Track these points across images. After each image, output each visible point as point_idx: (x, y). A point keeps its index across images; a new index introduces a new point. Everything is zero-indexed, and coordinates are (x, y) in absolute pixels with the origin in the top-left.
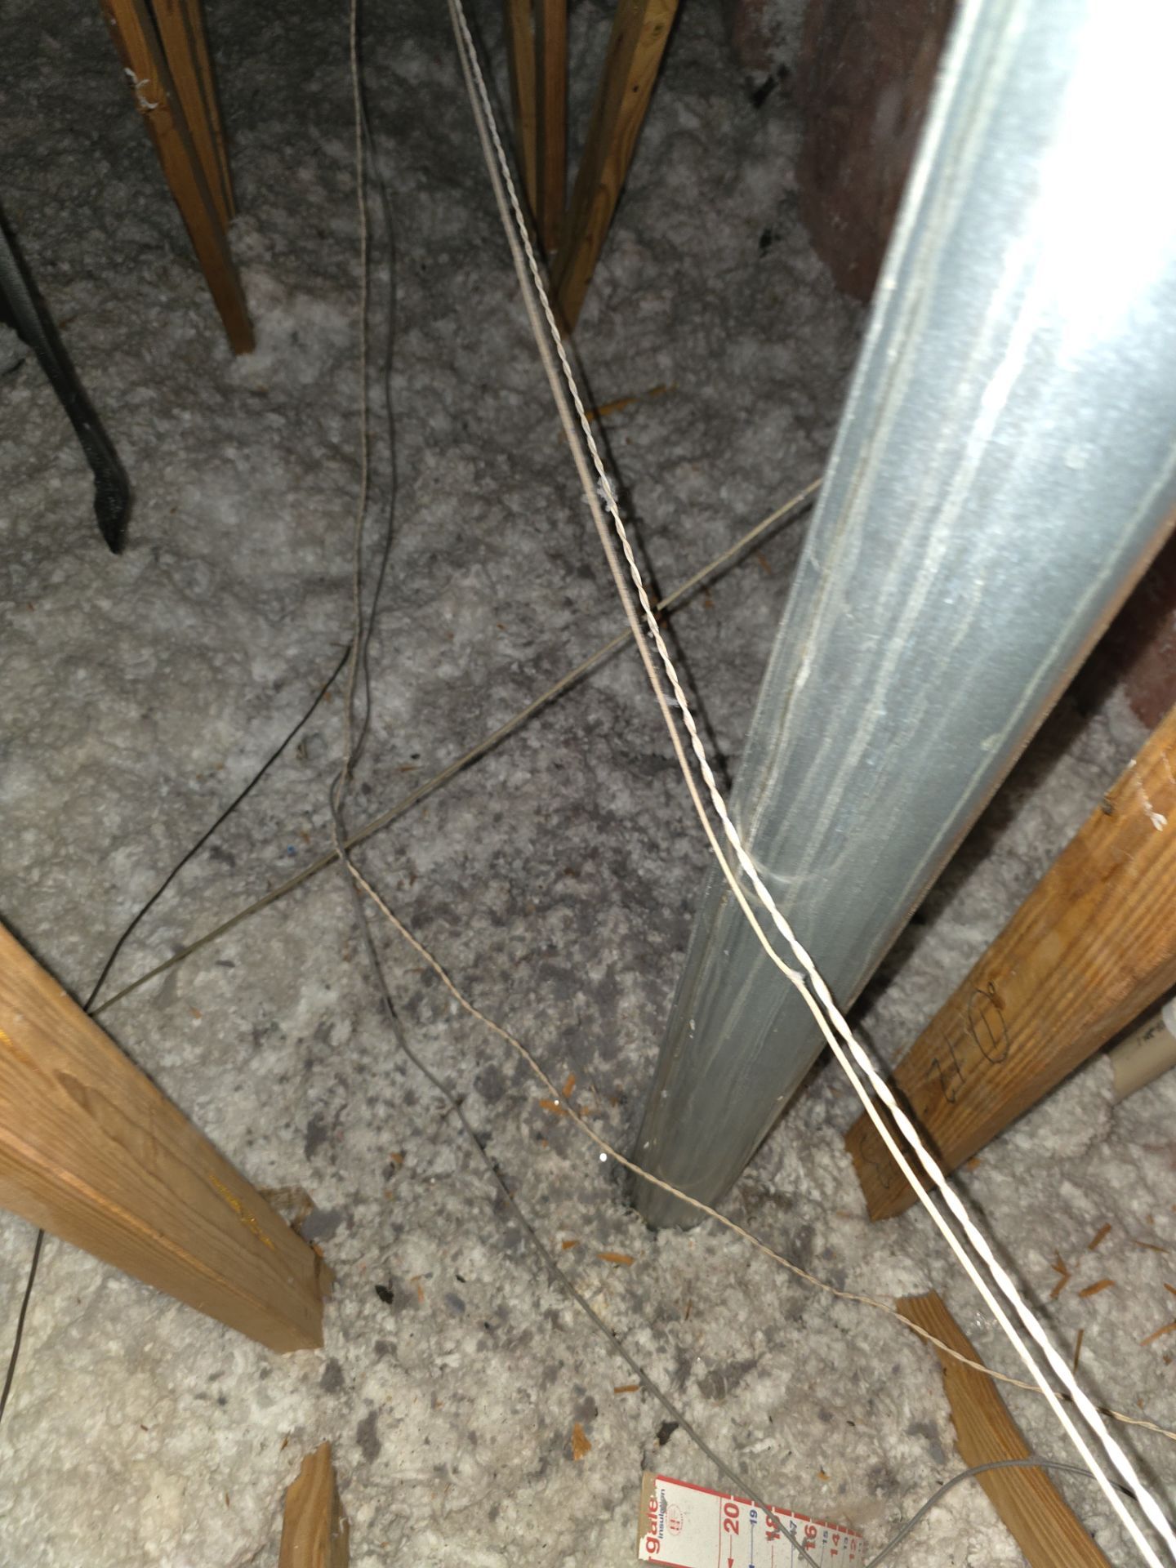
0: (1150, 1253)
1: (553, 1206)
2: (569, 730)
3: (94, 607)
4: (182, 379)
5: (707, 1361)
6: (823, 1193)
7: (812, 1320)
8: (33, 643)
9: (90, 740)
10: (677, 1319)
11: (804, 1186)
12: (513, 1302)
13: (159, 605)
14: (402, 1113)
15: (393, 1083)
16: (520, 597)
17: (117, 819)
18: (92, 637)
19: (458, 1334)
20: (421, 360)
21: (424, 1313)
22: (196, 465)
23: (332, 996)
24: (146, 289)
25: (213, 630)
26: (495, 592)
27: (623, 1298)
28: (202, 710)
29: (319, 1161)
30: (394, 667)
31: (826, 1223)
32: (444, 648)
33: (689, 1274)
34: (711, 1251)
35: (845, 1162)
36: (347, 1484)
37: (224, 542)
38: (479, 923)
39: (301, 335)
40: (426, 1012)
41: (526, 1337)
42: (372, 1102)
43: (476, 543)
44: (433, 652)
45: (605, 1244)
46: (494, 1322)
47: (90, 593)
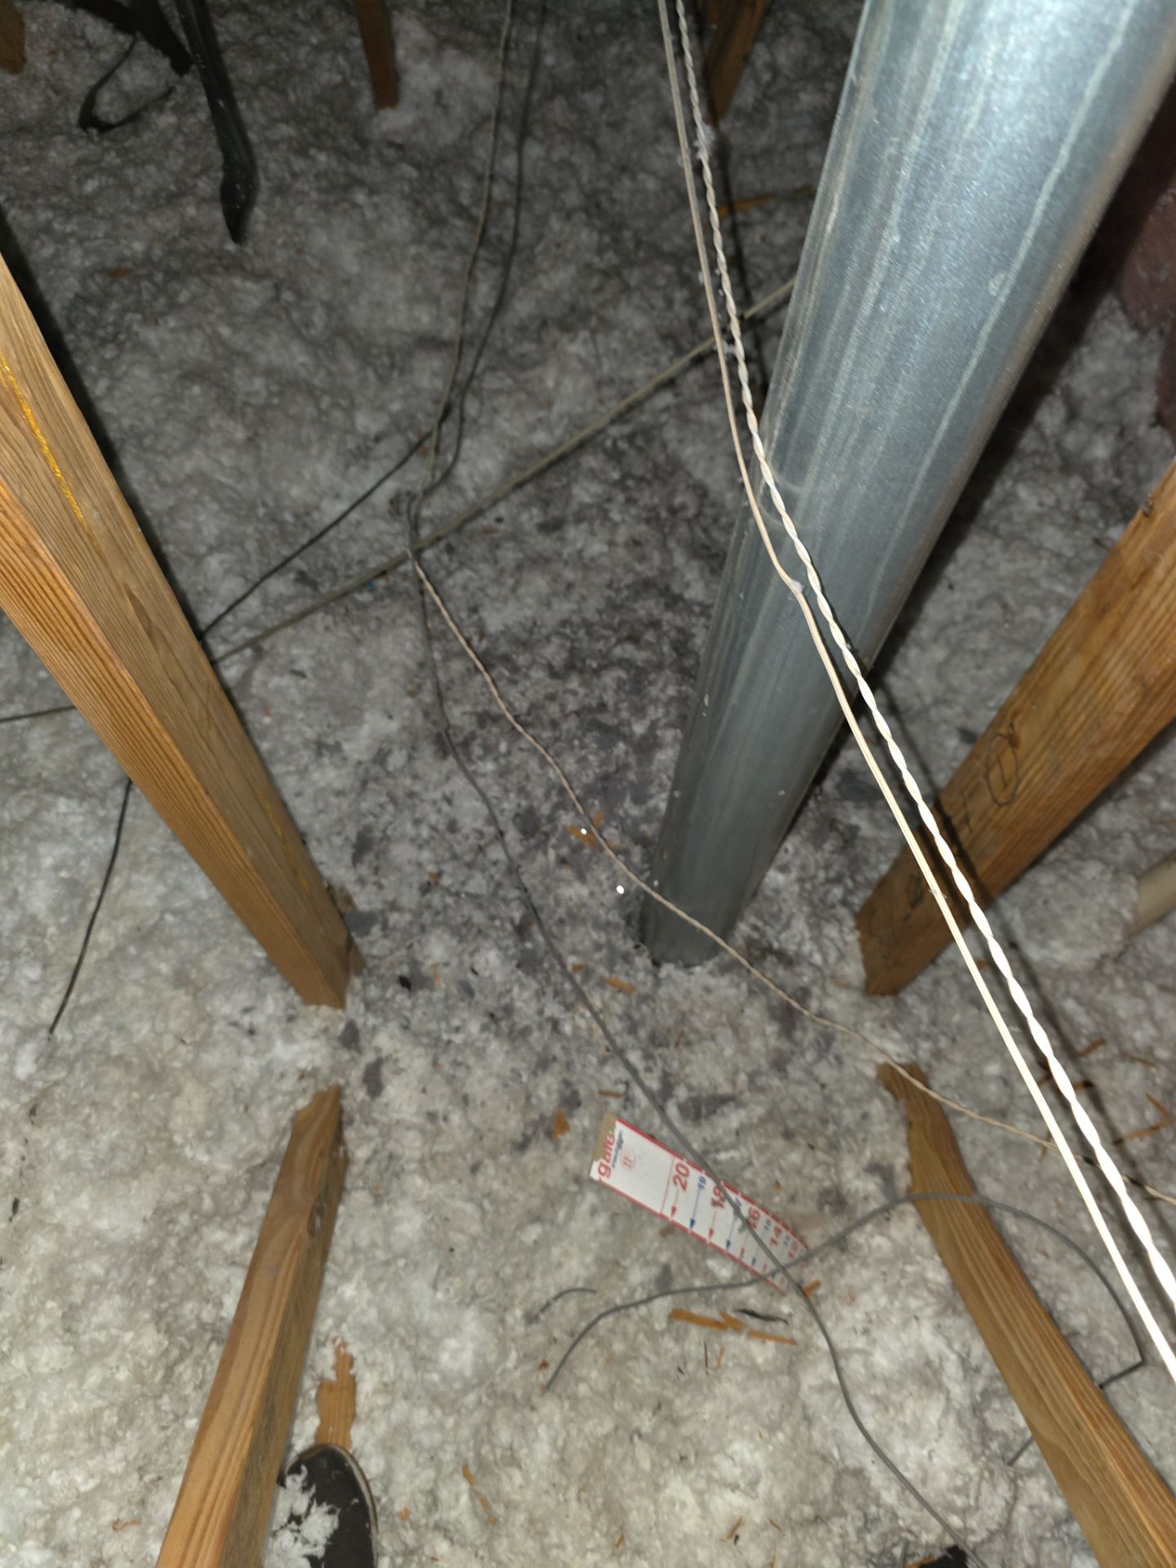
0: (1139, 1066)
1: (568, 929)
2: (654, 509)
3: (215, 332)
4: (322, 124)
5: (690, 1088)
6: (825, 960)
7: (794, 1072)
8: (155, 356)
9: (198, 452)
10: (667, 1045)
11: (807, 947)
12: (518, 1004)
13: (275, 338)
14: (443, 838)
15: (439, 811)
16: (625, 374)
17: (215, 531)
18: (209, 359)
19: (466, 1015)
20: (562, 130)
21: (437, 995)
22: (325, 207)
23: (393, 726)
24: (298, 28)
25: (322, 373)
26: (600, 364)
27: (620, 1018)
28: (304, 446)
29: (364, 870)
30: (490, 426)
31: (823, 988)
32: (542, 414)
33: (685, 1007)
34: (708, 990)
35: (852, 938)
36: (351, 1122)
37: (344, 291)
38: (538, 674)
39: (446, 93)
40: (477, 750)
41: (526, 1032)
42: (417, 822)
43: (589, 313)
44: (531, 417)
45: (611, 971)
46: (499, 1014)
47: (212, 318)
